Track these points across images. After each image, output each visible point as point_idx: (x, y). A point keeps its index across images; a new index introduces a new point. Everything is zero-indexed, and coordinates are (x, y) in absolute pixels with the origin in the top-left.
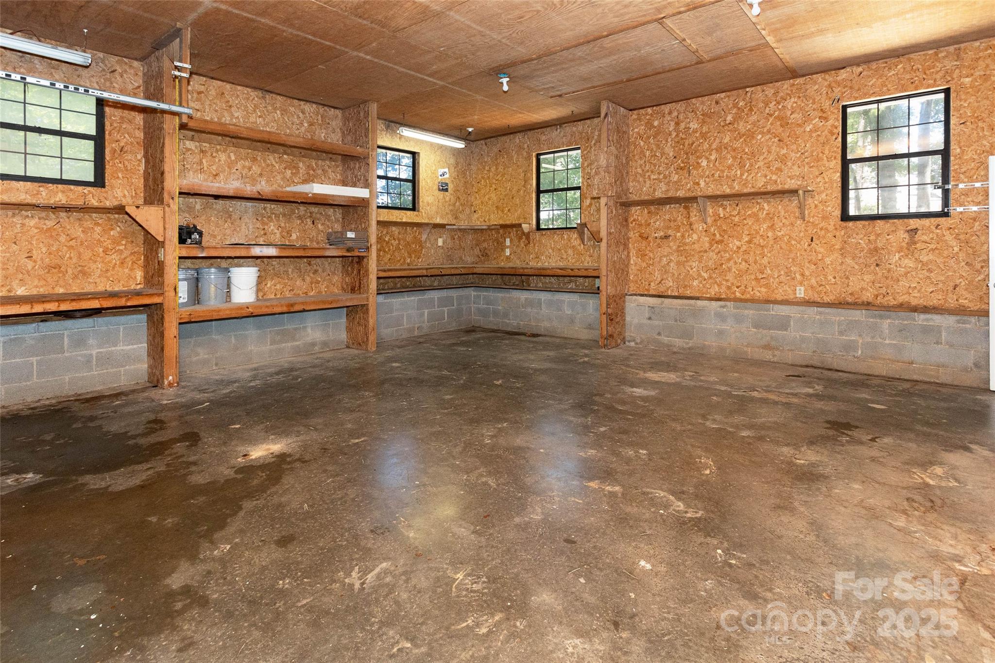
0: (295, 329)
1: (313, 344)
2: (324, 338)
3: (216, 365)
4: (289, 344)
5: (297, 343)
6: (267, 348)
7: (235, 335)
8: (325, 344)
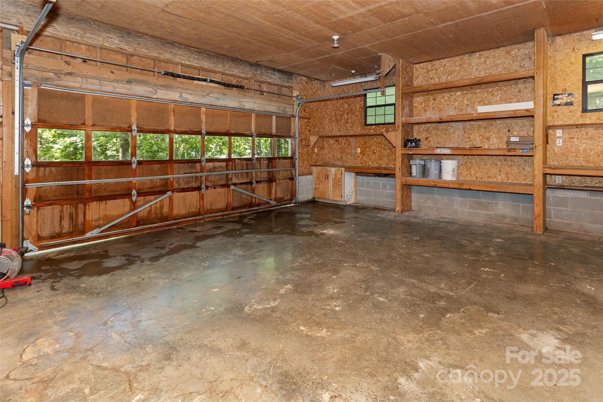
0: (489, 203)
1: (504, 217)
2: (514, 215)
3: (437, 211)
4: (483, 212)
5: (490, 213)
6: (467, 210)
7: (448, 198)
8: (515, 219)
